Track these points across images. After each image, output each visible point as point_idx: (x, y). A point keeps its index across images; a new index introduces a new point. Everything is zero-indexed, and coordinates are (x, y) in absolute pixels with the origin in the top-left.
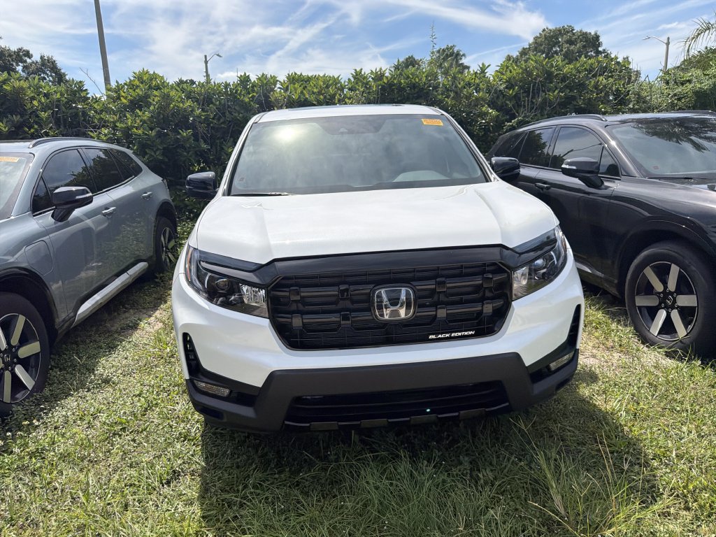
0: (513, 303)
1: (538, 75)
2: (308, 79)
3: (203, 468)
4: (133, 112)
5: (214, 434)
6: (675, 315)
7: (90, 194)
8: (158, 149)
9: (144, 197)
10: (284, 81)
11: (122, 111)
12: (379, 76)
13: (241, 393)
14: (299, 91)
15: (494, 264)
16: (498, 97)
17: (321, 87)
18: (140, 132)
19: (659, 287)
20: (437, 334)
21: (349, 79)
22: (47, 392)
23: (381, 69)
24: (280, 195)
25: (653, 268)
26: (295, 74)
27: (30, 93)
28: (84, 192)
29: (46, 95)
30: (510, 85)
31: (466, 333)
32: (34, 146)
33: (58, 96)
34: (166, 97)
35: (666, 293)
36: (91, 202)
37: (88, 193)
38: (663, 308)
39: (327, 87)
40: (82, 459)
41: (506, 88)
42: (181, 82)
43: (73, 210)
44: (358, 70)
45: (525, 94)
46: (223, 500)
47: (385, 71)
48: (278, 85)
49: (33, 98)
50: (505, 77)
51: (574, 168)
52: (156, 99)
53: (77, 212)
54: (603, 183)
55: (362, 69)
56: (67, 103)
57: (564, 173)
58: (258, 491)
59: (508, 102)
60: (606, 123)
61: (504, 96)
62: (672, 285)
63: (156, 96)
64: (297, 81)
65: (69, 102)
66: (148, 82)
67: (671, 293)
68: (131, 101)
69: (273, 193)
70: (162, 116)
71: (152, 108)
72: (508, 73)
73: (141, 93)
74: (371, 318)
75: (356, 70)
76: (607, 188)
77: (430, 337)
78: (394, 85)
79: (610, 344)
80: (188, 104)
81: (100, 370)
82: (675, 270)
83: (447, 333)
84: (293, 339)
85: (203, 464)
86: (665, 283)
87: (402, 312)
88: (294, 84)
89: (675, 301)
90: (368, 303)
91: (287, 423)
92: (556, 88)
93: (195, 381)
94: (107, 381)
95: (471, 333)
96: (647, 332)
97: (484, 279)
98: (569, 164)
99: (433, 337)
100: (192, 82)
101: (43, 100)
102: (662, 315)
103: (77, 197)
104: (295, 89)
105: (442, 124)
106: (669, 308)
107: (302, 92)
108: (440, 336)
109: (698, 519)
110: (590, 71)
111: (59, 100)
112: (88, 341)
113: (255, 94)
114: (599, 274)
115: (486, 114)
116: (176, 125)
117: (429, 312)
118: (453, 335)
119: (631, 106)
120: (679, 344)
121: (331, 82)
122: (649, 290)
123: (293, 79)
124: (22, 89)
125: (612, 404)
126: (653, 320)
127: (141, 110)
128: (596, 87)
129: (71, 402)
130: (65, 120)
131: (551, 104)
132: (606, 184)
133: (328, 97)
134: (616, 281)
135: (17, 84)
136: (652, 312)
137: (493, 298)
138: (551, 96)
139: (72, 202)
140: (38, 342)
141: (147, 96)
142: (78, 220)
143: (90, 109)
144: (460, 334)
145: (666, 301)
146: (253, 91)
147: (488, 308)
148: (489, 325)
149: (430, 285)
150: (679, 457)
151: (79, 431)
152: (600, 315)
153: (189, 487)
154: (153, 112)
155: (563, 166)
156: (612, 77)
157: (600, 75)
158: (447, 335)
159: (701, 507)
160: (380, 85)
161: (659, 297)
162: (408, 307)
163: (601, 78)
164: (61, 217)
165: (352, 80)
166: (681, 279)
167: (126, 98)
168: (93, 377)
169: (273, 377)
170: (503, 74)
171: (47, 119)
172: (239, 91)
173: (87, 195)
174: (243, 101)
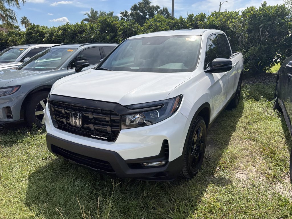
0: (121, 130)
20: (93, 135)
31: (103, 138)
32: (81, 46)
56: (129, 28)
74: (69, 122)
77: (91, 136)
83: (97, 136)
87: (78, 123)
95: (105, 138)
97: (107, 117)
103: (83, 64)
108: (94, 136)
118: (99, 137)
130: (128, 35)
143: (137, 30)
144: (101, 137)
158: (97, 137)
160: (249, 15)
171: (121, 34)
172: (186, 22)
173: (87, 64)
174: (186, 26)
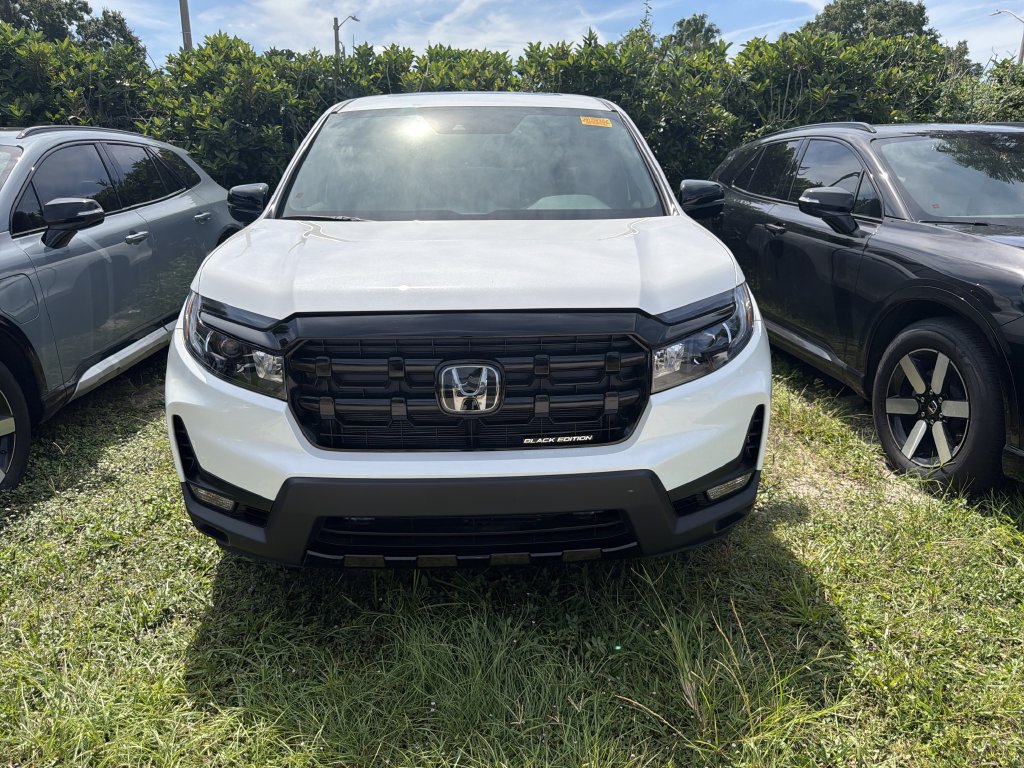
0: (651, 397)
1: (800, 62)
2: (459, 55)
3: (208, 608)
4: (200, 95)
5: (238, 562)
6: (938, 430)
7: (101, 210)
8: (232, 150)
9: (198, 220)
10: (424, 57)
11: (187, 93)
12: (562, 53)
13: (249, 507)
14: (443, 72)
15: (626, 338)
16: (738, 94)
17: (474, 67)
18: (206, 125)
19: (919, 387)
20: (536, 437)
21: (521, 58)
22: (22, 489)
23: (564, 44)
24: (349, 220)
25: (912, 356)
26: (441, 46)
27: (55, 62)
28: (90, 206)
29: (79, 66)
30: (758, 75)
31: (579, 438)
32: (27, 135)
33: (94, 67)
34: (247, 75)
35: (929, 396)
36: (101, 221)
37: (96, 207)
38: (923, 419)
39: (483, 67)
40: (46, 585)
41: (751, 79)
42: (274, 53)
43: (73, 232)
44: (535, 44)
45: (778, 91)
46: (222, 656)
47: (569, 46)
48: (414, 63)
49: (60, 69)
50: (750, 63)
51: (817, 202)
52: (233, 77)
53: (82, 236)
54: (857, 226)
55: (540, 43)
56: (106, 78)
57: (801, 210)
58: (269, 646)
59: (752, 101)
60: (874, 136)
61: (748, 92)
62: (937, 386)
63: (232, 73)
64: (443, 57)
65: (111, 78)
66: (227, 51)
67: (935, 397)
68: (200, 80)
69: (340, 218)
70: (240, 103)
71: (227, 90)
72: (757, 57)
73: (212, 67)
74: (435, 408)
75: (531, 44)
76: (864, 235)
77: (525, 441)
78: (581, 68)
79: (841, 467)
80: (279, 87)
81: (103, 464)
82: (942, 362)
83: (551, 436)
84: (323, 434)
85: (211, 604)
86: (928, 380)
87: (482, 402)
88: (438, 61)
89: (939, 410)
90: (431, 388)
91: (310, 552)
92: (827, 83)
93: (192, 486)
94: (109, 479)
95: (586, 438)
96: (898, 453)
97: (609, 360)
98: (810, 196)
99: (531, 441)
100: (290, 54)
101: (73, 73)
102: (921, 428)
103: (81, 214)
104: (438, 70)
105: (610, 125)
106: (931, 419)
107: (447, 74)
108: (540, 440)
109: (894, 731)
110: (882, 57)
111: (95, 73)
112: (98, 421)
113: (379, 75)
114: (840, 362)
115: (718, 118)
116: (261, 117)
117: (522, 404)
118: (559, 440)
119: (939, 114)
120: (940, 473)
121: (489, 61)
122: (906, 390)
123: (436, 54)
124: (43, 54)
125: (814, 553)
126: (908, 436)
127: (211, 93)
128: (887, 82)
129: (52, 505)
130: (105, 104)
131: (816, 105)
132: (862, 228)
133: (484, 83)
134: (863, 375)
135: (35, 47)
136: (908, 423)
137: (621, 389)
138: (818, 94)
139: (74, 220)
140: (12, 419)
141: (221, 72)
142: (85, 249)
143: (141, 89)
144: (570, 439)
145: (927, 407)
146: (377, 70)
147: (612, 404)
148: (616, 428)
149: (526, 364)
150: (893, 638)
151: (54, 545)
152: (836, 423)
153: (180, 635)
154: (227, 96)
155: (802, 199)
156: (913, 68)
157: (894, 66)
158: (551, 440)
159: (904, 713)
160: (562, 66)
161: (919, 401)
162: (491, 394)
163: (895, 70)
164: (57, 240)
165: (525, 58)
166: (951, 377)
167: (191, 75)
168: (93, 473)
169: (290, 486)
170: (749, 59)
171: (77, 100)
172: (355, 70)
173: (96, 211)
174: (359, 84)
